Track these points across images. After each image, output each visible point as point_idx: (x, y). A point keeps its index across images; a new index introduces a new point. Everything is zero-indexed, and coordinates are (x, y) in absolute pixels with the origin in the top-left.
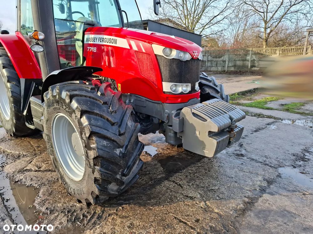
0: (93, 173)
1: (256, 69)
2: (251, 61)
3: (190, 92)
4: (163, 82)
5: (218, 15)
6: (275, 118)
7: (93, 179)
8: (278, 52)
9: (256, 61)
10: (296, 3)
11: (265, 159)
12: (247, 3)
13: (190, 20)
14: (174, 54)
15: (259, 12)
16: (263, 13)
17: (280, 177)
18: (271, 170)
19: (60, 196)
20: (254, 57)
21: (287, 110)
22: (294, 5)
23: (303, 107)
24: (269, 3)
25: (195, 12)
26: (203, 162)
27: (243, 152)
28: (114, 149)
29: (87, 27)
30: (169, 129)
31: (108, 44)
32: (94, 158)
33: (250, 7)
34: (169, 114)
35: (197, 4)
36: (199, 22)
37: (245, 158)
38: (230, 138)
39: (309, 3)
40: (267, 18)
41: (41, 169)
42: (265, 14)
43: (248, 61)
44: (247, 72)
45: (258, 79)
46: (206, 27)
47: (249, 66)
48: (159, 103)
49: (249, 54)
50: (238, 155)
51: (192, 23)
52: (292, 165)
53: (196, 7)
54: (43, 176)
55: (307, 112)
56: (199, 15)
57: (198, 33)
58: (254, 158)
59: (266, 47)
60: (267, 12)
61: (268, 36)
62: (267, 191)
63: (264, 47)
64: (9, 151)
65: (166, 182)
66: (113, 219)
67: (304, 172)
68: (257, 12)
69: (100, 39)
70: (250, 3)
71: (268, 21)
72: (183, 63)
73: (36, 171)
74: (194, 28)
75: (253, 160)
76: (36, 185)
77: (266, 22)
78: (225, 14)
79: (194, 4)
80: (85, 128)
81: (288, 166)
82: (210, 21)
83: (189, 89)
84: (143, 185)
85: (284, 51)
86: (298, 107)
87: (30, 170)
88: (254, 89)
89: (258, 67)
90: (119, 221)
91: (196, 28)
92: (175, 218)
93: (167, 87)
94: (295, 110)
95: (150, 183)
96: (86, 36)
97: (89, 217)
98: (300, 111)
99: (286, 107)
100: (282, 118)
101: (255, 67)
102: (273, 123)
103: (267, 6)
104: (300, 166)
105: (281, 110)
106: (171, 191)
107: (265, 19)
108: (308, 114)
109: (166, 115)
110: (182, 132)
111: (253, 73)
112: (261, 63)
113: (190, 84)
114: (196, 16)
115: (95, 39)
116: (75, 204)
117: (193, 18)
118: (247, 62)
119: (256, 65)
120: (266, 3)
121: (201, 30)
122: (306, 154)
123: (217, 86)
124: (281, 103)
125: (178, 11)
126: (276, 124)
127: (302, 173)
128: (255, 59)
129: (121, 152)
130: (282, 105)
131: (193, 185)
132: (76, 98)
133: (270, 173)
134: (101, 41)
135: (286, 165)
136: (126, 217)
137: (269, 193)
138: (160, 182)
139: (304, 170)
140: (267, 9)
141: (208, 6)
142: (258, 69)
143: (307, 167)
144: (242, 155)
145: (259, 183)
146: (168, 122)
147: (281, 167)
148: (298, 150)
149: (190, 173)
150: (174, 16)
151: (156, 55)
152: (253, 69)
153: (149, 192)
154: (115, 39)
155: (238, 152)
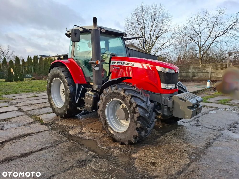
0: (136, 125)
1: (196, 78)
2: (192, 73)
3: (174, 88)
4: (161, 84)
5: (167, 42)
6: (214, 108)
7: (136, 128)
8: (210, 67)
9: (195, 73)
10: (219, 36)
11: (213, 127)
12: (186, 35)
13: (147, 46)
14: (167, 70)
15: (195, 41)
16: (198, 41)
17: (223, 134)
18: (217, 132)
19: (109, 143)
20: (194, 70)
21: (221, 103)
22: (218, 37)
23: (231, 102)
24: (201, 35)
25: (150, 40)
26: (179, 129)
27: (200, 124)
28: (145, 113)
29: (112, 56)
30: (165, 107)
31: (129, 66)
32: (138, 117)
33: (188, 38)
34: (165, 99)
35: (151, 36)
36: (154, 47)
37: (202, 127)
38: (197, 110)
39: (228, 35)
40: (200, 45)
41: (91, 132)
42: (199, 42)
43: (190, 72)
44: (190, 80)
45: (198, 85)
46: (158, 50)
47: (191, 76)
48: (158, 94)
49: (190, 68)
50: (197, 125)
51: (149, 48)
52: (228, 130)
53: (151, 37)
54: (94, 135)
55: (234, 104)
56: (153, 42)
57: (153, 54)
58: (207, 127)
59: (201, 64)
60: (200, 41)
61: (202, 56)
62: (217, 140)
63: (200, 63)
64: (65, 125)
65: (162, 137)
66: (143, 150)
67: (235, 132)
68: (194, 41)
69: (122, 63)
70: (189, 35)
71: (201, 46)
72: (172, 75)
73: (88, 133)
74: (150, 51)
75: (206, 127)
76: (93, 139)
77: (200, 48)
78: (171, 41)
79: (150, 35)
80: (133, 104)
81: (226, 130)
82: (161, 46)
83: (174, 87)
84: (150, 138)
85: (213, 66)
86: (227, 101)
87: (84, 133)
88: (198, 91)
89: (197, 77)
90: (146, 151)
91: (151, 51)
92: (174, 150)
93: (163, 86)
94: (226, 103)
95: (154, 137)
96: (112, 62)
97: (130, 150)
98: (229, 104)
99: (220, 101)
100: (218, 107)
101: (195, 77)
102: (213, 110)
103: (200, 37)
104: (233, 130)
105: (217, 103)
106: (167, 140)
107: (199, 45)
108: (235, 105)
109: (163, 100)
110: (173, 108)
111: (194, 81)
112: (199, 74)
113: (174, 85)
114: (152, 43)
115: (119, 63)
116: (120, 145)
117: (150, 45)
118: (189, 74)
119: (196, 75)
120: (199, 35)
121: (155, 52)
122: (235, 125)
123: (183, 86)
124: (216, 99)
125: (139, 40)
126: (216, 110)
127: (234, 133)
128: (195, 71)
129: (148, 116)
130: (218, 100)
131: (177, 137)
132: (127, 90)
133: (218, 133)
134: (124, 64)
135: (225, 130)
136: (149, 150)
137: (218, 141)
138: (159, 137)
139: (235, 131)
140: (200, 39)
141: (159, 36)
142: (197, 78)
143: (236, 130)
144: (199, 125)
145: (212, 137)
146: (165, 103)
147: (222, 130)
148: (231, 123)
149: (173, 133)
150: (137, 43)
151: (158, 71)
152: (194, 78)
153: (156, 141)
154: (133, 64)
155: (197, 124)
